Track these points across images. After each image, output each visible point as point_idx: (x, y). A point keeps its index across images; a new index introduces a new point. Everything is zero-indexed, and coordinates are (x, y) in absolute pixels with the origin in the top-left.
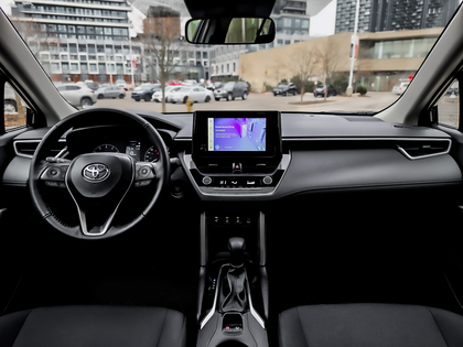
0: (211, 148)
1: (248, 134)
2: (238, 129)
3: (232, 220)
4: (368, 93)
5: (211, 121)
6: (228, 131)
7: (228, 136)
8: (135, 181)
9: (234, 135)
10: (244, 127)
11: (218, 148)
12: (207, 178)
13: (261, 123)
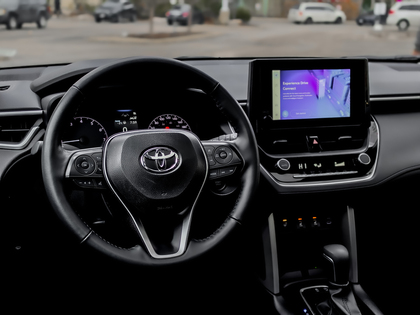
0: (277, 115)
1: (326, 93)
2: (314, 86)
3: (308, 221)
4: (253, 20)
5: (276, 74)
6: (300, 89)
7: (300, 96)
8: (210, 171)
9: (309, 94)
10: (322, 83)
11: (286, 115)
12: (283, 162)
13: (344, 77)
